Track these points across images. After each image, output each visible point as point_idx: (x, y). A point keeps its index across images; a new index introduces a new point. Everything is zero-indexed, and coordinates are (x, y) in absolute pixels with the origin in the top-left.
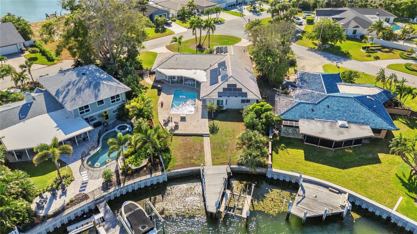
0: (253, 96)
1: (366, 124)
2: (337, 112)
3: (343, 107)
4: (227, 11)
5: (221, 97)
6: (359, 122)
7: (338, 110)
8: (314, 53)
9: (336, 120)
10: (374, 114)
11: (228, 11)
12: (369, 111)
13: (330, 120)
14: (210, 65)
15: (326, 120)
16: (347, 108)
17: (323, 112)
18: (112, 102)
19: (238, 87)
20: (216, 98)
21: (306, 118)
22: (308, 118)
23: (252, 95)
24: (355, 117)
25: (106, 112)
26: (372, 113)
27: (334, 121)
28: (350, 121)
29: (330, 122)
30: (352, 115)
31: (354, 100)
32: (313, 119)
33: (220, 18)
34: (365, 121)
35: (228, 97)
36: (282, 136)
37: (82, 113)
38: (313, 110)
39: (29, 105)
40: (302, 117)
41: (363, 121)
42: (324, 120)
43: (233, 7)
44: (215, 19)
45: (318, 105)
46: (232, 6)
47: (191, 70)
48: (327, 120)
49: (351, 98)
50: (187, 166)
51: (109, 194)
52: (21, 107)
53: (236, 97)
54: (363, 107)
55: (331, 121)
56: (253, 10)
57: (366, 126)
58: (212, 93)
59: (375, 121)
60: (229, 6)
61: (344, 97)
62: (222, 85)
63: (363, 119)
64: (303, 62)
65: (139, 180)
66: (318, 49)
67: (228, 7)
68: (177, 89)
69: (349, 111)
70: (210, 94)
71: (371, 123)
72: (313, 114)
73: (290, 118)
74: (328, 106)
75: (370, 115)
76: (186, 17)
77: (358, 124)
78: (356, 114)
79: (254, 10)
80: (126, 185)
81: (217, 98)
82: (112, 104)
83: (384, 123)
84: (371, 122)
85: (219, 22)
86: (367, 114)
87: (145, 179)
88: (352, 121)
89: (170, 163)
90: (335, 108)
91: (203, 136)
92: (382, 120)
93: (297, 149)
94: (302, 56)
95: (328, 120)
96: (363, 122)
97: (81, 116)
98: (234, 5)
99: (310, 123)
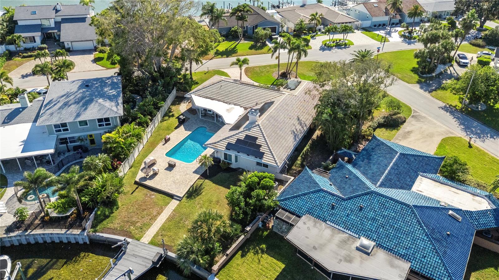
0: (270, 160)
1: (407, 258)
2: (370, 222)
3: (384, 217)
4: (367, 33)
5: (229, 150)
6: (396, 250)
7: (374, 219)
8: (448, 114)
9: (360, 235)
10: (431, 246)
11: (369, 31)
12: (425, 238)
13: (349, 232)
14: (257, 103)
15: (343, 229)
16: (390, 221)
17: (347, 216)
18: (100, 125)
19: (258, 142)
20: (222, 149)
21: (315, 216)
22: (318, 217)
23: (270, 158)
24: (394, 241)
25: (91, 136)
26: (429, 243)
27: (355, 235)
28: (382, 244)
29: (347, 235)
30: (392, 235)
31: (412, 211)
32: (325, 221)
33: (348, 40)
34: (409, 253)
35: (238, 152)
36: (274, 232)
37: (58, 132)
38: (333, 207)
39: (21, 110)
40: (310, 212)
41: (404, 251)
42: (341, 229)
43: (381, 27)
44: (340, 40)
45: (346, 202)
46: (380, 25)
47: (230, 104)
48: (345, 230)
49: (408, 206)
50: (119, 233)
51: (8, 237)
52: (13, 110)
53: (247, 155)
54: (419, 227)
55: (351, 233)
56: (407, 34)
57: (404, 262)
58: (221, 142)
59: (426, 258)
60: (375, 26)
61: (397, 201)
62: (240, 134)
63: (406, 248)
64: (415, 125)
65: (50, 232)
66: (462, 109)
67: (373, 27)
68: (203, 126)
69: (391, 226)
70: (218, 142)
71: (417, 260)
72: (331, 213)
73: (293, 208)
74: (361, 209)
75: (422, 245)
76: (303, 33)
77: (393, 253)
78: (399, 235)
79: (409, 35)
80: (32, 233)
81: (224, 150)
82: (98, 127)
83: (440, 268)
84: (418, 258)
85: (342, 45)
86: (419, 241)
87: (58, 234)
88: (385, 246)
89: (104, 222)
90: (371, 214)
91: (173, 198)
92: (440, 261)
93: (277, 260)
94: (424, 115)
95: (347, 231)
96: (403, 254)
97: (56, 134)
98: (384, 25)
99: (315, 226)
